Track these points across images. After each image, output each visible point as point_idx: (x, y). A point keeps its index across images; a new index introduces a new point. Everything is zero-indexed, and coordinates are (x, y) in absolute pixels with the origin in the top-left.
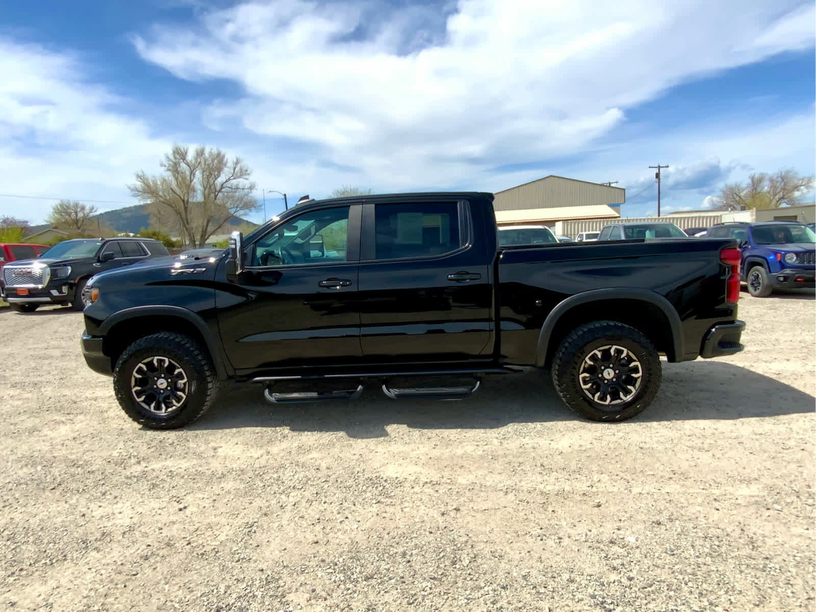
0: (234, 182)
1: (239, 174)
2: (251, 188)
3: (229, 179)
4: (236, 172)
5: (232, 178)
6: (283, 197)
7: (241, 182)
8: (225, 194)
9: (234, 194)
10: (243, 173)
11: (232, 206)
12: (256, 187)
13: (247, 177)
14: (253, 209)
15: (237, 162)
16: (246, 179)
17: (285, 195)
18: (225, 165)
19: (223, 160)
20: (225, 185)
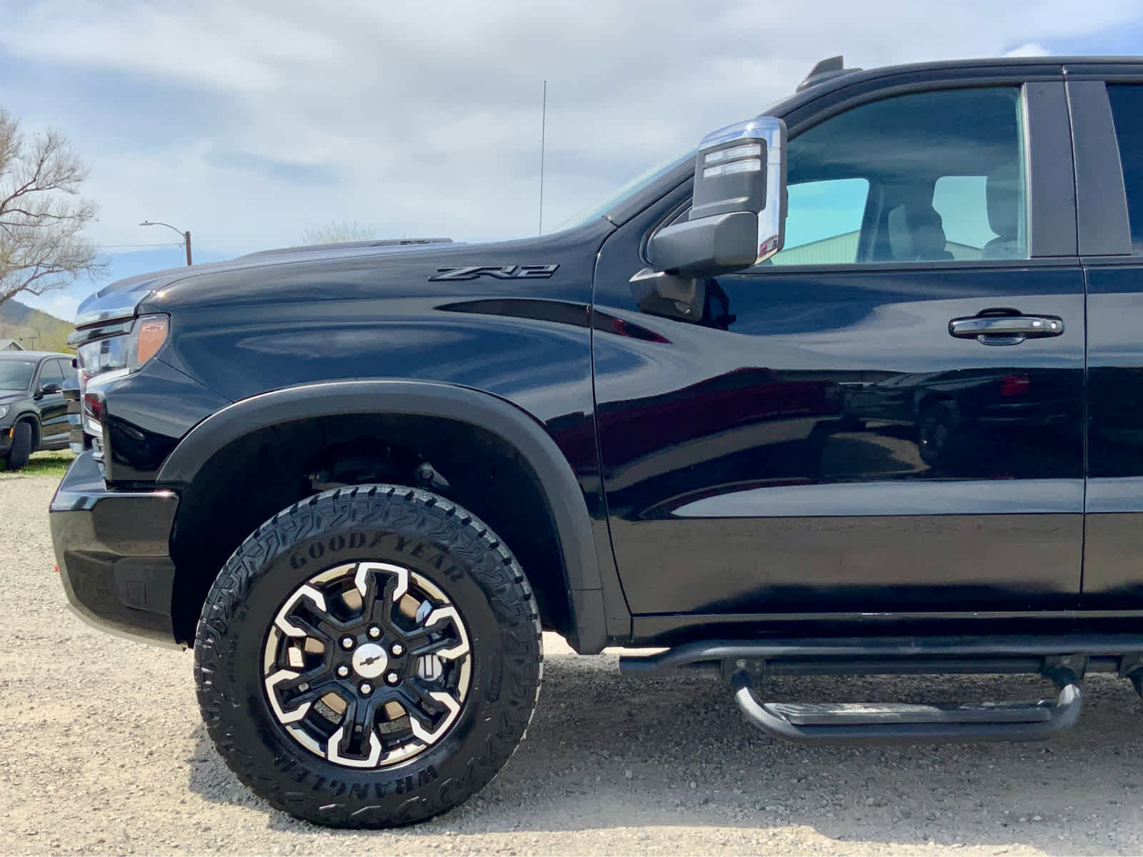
0: (34, 199)
1: (51, 178)
2: (83, 216)
3: (24, 189)
4: (42, 171)
5: (33, 186)
6: (183, 240)
7: (56, 198)
8: (10, 228)
9: (36, 229)
10: (65, 175)
11: (28, 261)
12: (96, 215)
13: (73, 185)
14: (83, 271)
15: (51, 146)
16: (71, 192)
17: (188, 235)
18: (15, 152)
19: (8, 138)
20: (9, 206)
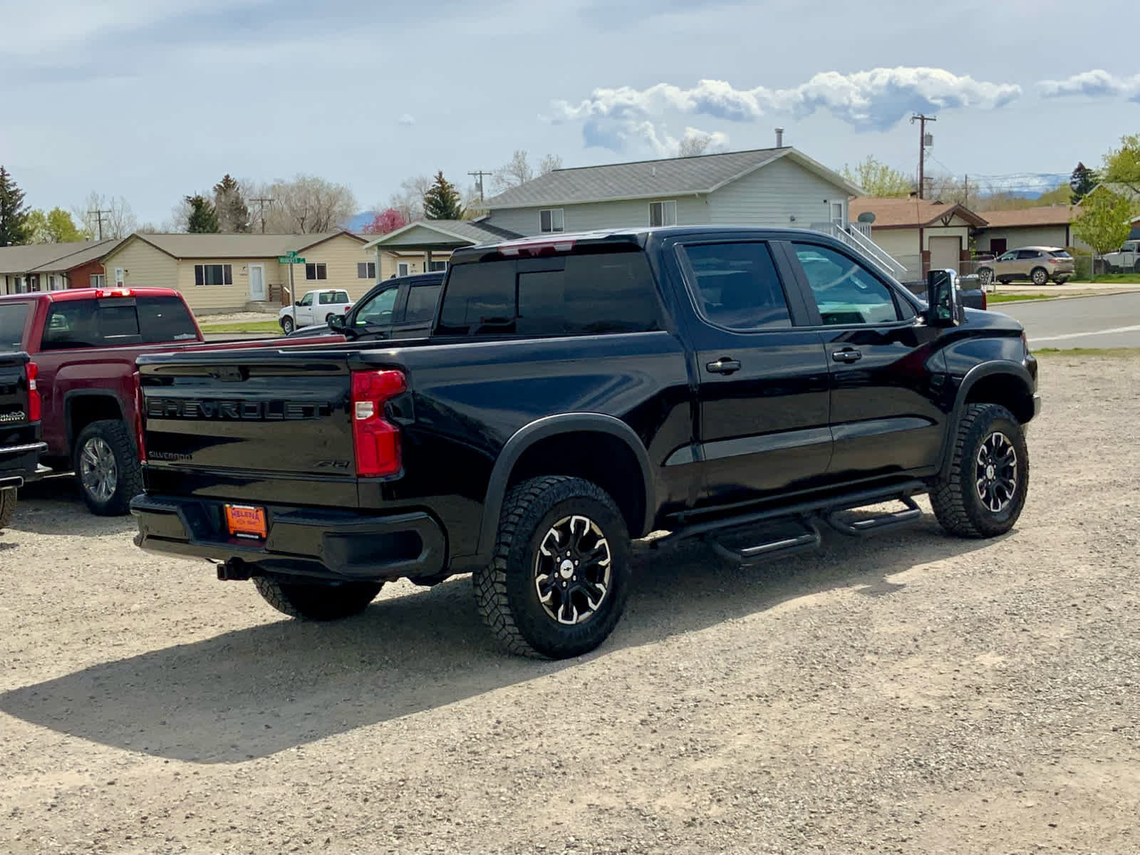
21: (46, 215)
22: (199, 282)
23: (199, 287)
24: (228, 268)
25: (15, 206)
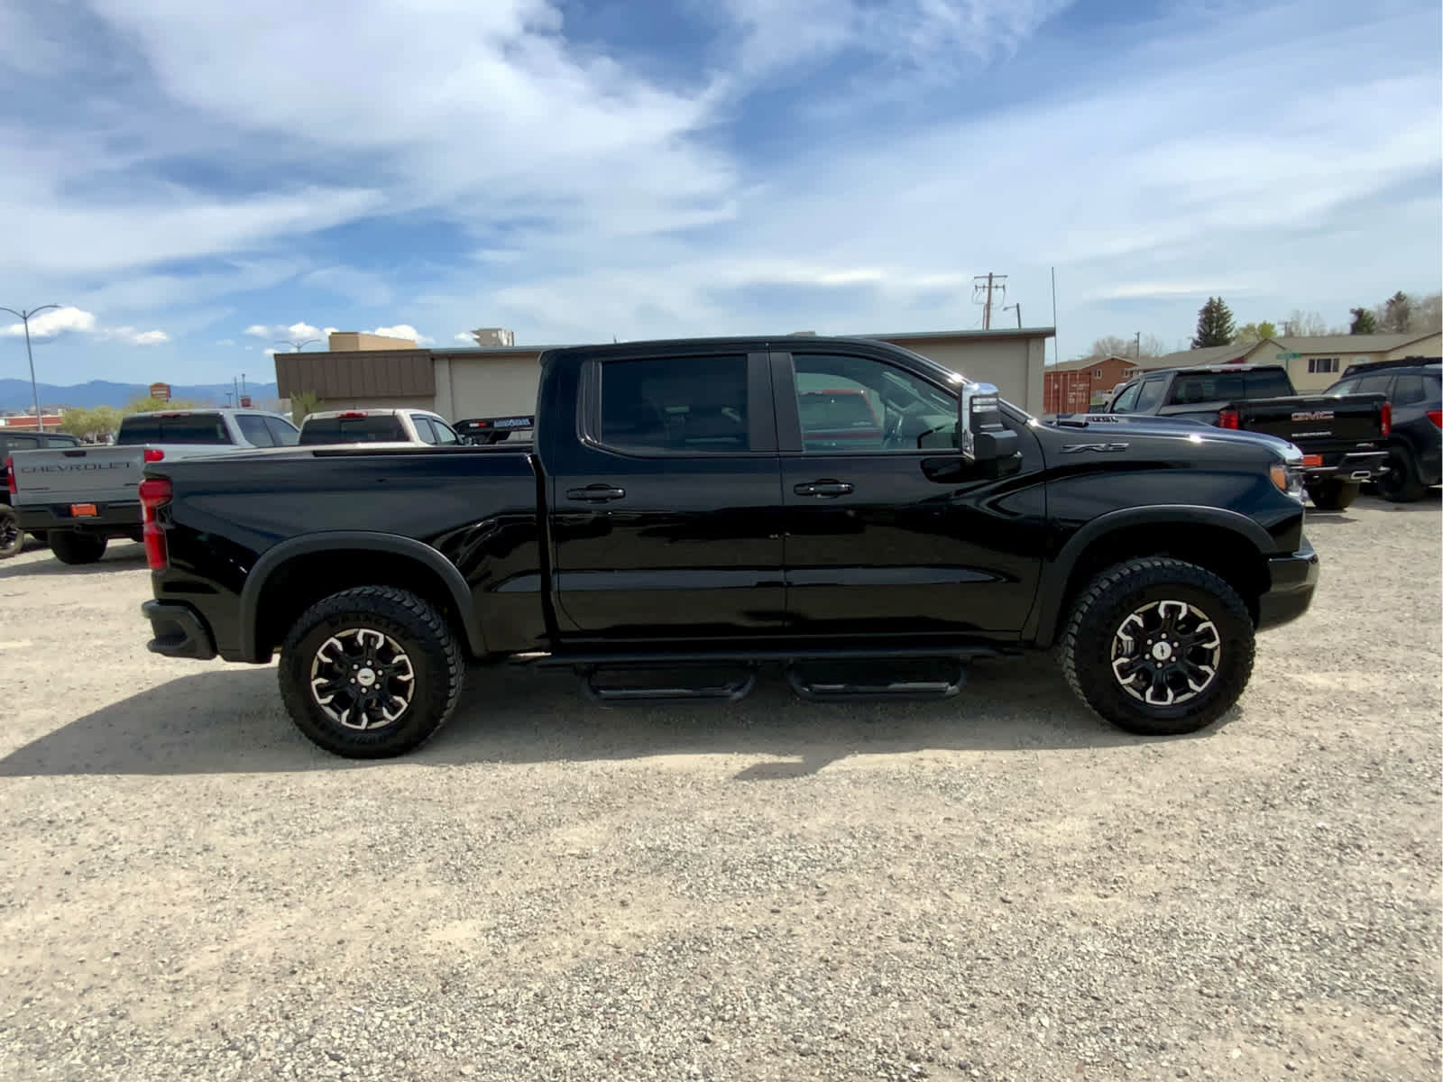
21: (1256, 327)
22: (1311, 370)
23: (1312, 374)
24: (1337, 361)
25: (1226, 322)
